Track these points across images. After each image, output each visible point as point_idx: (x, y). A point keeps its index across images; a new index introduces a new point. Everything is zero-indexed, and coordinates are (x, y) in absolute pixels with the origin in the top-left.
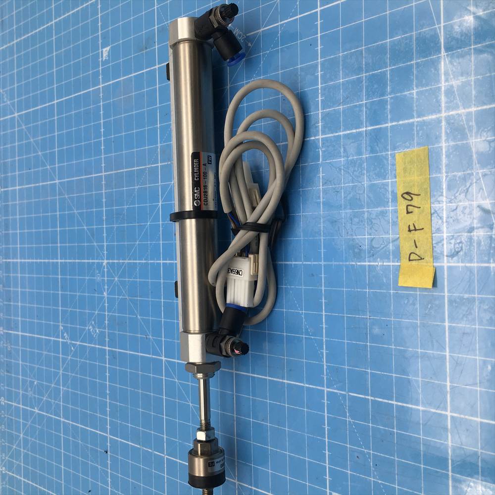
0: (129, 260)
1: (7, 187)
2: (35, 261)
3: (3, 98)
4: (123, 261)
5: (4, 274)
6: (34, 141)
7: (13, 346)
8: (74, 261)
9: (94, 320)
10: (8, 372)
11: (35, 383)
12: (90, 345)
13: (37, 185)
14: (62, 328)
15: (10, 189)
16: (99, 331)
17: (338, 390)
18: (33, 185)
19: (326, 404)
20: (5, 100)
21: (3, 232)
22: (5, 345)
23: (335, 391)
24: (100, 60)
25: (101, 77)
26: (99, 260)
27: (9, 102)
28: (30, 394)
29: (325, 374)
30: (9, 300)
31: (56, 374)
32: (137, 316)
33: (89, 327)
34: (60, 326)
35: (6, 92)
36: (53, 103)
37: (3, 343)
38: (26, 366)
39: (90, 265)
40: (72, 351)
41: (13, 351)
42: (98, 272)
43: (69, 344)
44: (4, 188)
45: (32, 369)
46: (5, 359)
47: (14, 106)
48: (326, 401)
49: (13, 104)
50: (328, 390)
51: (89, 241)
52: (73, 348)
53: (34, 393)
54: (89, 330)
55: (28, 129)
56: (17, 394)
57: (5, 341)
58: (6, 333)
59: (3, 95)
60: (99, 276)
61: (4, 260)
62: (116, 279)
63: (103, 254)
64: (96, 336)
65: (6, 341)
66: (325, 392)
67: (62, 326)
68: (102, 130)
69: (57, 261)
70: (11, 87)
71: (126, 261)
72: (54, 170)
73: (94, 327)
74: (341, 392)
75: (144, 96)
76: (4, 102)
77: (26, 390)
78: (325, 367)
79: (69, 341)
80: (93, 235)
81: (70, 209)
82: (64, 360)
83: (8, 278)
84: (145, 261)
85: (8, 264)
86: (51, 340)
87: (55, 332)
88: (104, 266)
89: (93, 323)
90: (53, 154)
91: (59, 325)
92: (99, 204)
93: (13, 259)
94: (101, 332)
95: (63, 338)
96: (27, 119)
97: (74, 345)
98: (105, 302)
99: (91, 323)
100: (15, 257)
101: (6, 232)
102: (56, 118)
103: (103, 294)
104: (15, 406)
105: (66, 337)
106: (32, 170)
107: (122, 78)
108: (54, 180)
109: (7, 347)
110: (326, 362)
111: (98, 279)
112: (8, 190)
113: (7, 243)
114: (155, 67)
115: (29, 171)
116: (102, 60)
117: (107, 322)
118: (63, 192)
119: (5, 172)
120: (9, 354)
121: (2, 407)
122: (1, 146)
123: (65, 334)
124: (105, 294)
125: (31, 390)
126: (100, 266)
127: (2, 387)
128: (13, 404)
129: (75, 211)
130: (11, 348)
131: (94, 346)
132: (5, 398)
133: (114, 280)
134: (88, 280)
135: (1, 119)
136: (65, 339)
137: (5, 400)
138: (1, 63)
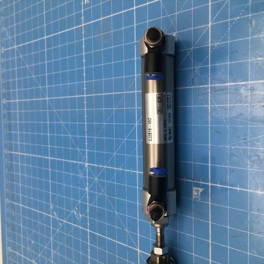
0: (107, 166)
1: (10, 100)
2: (31, 155)
3: (6, 35)
4: (102, 166)
5: (9, 162)
6: (29, 67)
8: (61, 160)
9: (78, 207)
10: (13, 230)
11: (33, 242)
12: (74, 225)
13: (32, 100)
14: (52, 208)
15: (12, 101)
16: (82, 216)
18: (29, 100)
20: (7, 36)
21: (8, 132)
22: (10, 211)
24: (82, 3)
25: (83, 18)
26: (82, 162)
27: (10, 38)
28: (29, 249)
30: (13, 181)
31: (48, 240)
32: (114, 212)
33: (73, 211)
34: (51, 206)
35: (8, 29)
36: (43, 38)
37: (9, 210)
38: (26, 229)
39: (74, 165)
40: (60, 226)
41: (16, 216)
42: (80, 171)
43: (58, 220)
44: (8, 100)
45: (30, 232)
46: (11, 221)
47: (14, 41)
49: (13, 39)
51: (73, 146)
52: (60, 224)
53: (32, 250)
54: (74, 213)
55: (25, 58)
57: (10, 208)
58: (11, 203)
59: (6, 32)
60: (81, 174)
61: (9, 152)
62: (96, 179)
63: (85, 158)
64: (79, 219)
67: (52, 206)
68: (84, 61)
69: (47, 157)
70: (11, 26)
71: (105, 167)
72: (45, 89)
73: (77, 212)
75: (122, 34)
76: (6, 37)
77: (26, 246)
79: (58, 219)
80: (76, 143)
81: (58, 120)
82: (54, 232)
83: (12, 164)
84: (122, 169)
85: (11, 155)
86: (44, 215)
87: (47, 209)
88: (86, 168)
89: (77, 209)
90: (43, 78)
91: (49, 206)
92: (82, 119)
93: (15, 151)
94: (83, 217)
95: (53, 215)
96: (23, 50)
97: (62, 222)
98: (86, 195)
99: (75, 209)
100: (16, 150)
101: (10, 132)
102: (46, 50)
103: (85, 189)
105: (55, 215)
106: (28, 89)
107: (102, 19)
108: (45, 97)
109: (12, 213)
111: (81, 176)
112: (10, 102)
113: (11, 140)
114: (133, 8)
115: (26, 89)
116: (84, 4)
117: (88, 210)
118: (53, 107)
119: (8, 89)
120: (13, 218)
121: (10, 254)
122: (5, 70)
123: (55, 213)
124: (86, 188)
125: (30, 247)
126: (82, 167)
127: (9, 240)
128: (17, 253)
129: (62, 123)
130: (15, 214)
131: (78, 226)
132: (11, 247)
133: (94, 180)
134: (73, 176)
135: (5, 50)
136: (54, 216)
137: (11, 249)
138: (4, 8)
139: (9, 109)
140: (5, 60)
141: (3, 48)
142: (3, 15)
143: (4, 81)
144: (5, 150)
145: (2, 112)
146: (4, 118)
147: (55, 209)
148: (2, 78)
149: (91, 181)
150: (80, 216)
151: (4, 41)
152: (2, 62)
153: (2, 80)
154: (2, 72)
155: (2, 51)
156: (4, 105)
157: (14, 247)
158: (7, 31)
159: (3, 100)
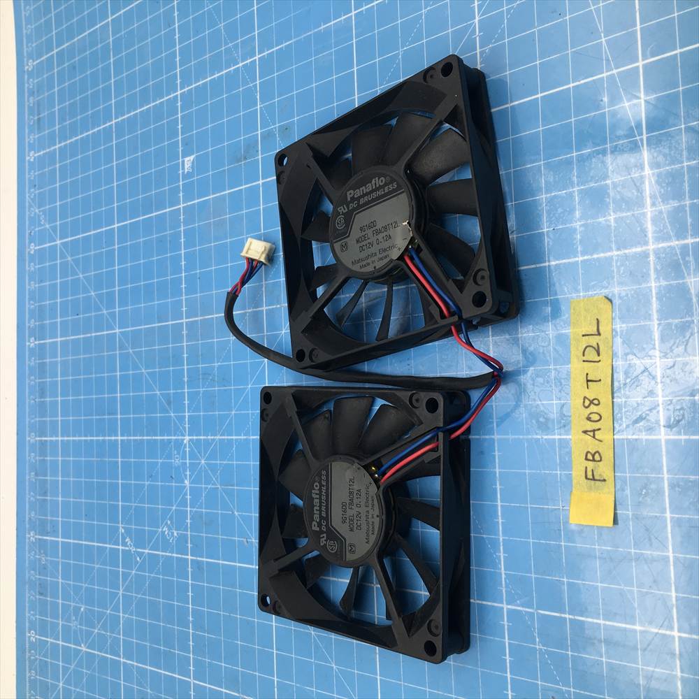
0: (221, 436)
1: (44, 339)
2: (83, 438)
3: (40, 221)
4: (212, 437)
5: (38, 458)
6: (84, 277)
7: (49, 558)
8: (141, 438)
9: (171, 519)
10: (41, 594)
11: (82, 609)
12: (164, 554)
13: (89, 335)
14: (123, 531)
15: (48, 341)
16: (177, 534)
17: (523, 607)
18: (82, 336)
19: (506, 627)
20: (42, 223)
21: (37, 400)
22: (37, 557)
23: (519, 608)
24: (181, 172)
25: (181, 194)
26: (178, 436)
27: (47, 226)
28: (74, 624)
29: (504, 586)
30: (45, 494)
31: (114, 596)
32: (233, 512)
33: (163, 528)
34: (121, 528)
35: (44, 211)
36: (112, 227)
37: (35, 554)
38: (69, 585)
39: (165, 444)
40: (137, 562)
41: (49, 565)
42: (176, 452)
43: (132, 553)
44: (39, 340)
45: (77, 589)
46: (37, 577)
48: (506, 623)
49: (54, 229)
50: (509, 607)
51: (164, 410)
52: (138, 559)
53: (81, 624)
54: (163, 532)
55: (76, 261)
56: (55, 626)
57: (37, 551)
58: (40, 540)
59: (39, 216)
60: (177, 458)
61: (38, 439)
62: (203, 462)
63: (185, 428)
64: (173, 540)
65: (40, 552)
66: (505, 610)
67: (123, 528)
68: (183, 263)
69: (116, 438)
70: (52, 206)
71: (217, 438)
72: (112, 315)
73: (170, 529)
74: (527, 610)
75: (243, 219)
76: (40, 225)
77: (69, 620)
78: (503, 576)
79: (133, 549)
80: (169, 403)
81: (136, 367)
82: (126, 576)
83: (43, 462)
84: (245, 437)
85: (43, 443)
86: (106, 548)
87: (113, 536)
88: (186, 445)
89: (169, 522)
90: (111, 295)
91: (118, 528)
92: (178, 361)
93: (51, 436)
94: (181, 536)
95: (124, 544)
96: (74, 247)
97: (141, 555)
98: (186, 494)
99: (166, 523)
100: (54, 433)
101: (42, 400)
103: (183, 482)
104: (52, 643)
105: (128, 544)
106: (82, 316)
107: (211, 197)
108: (113, 329)
109: (40, 560)
110: (505, 570)
111: (177, 462)
112: (45, 343)
113: (43, 414)
114: (258, 183)
115: (77, 317)
117: (189, 521)
118: (127, 345)
119: (41, 318)
120: (43, 570)
121: (32, 645)
122: (36, 284)
123: (127, 540)
124: (186, 482)
125: (76, 619)
126: (179, 444)
127: (32, 617)
128: (49, 640)
129: (143, 371)
130: (46, 560)
131: (170, 554)
132: (35, 631)
133: (200, 463)
134: (162, 463)
135: (37, 248)
136: (128, 546)
137: (36, 634)
138: (36, 173)
139: (42, 356)
140: (37, 267)
141: (32, 244)
142: (35, 186)
143: (33, 305)
144: (29, 436)
145: (27, 362)
146: (30, 375)
147: (128, 531)
148: (30, 300)
149: (193, 467)
150: (175, 534)
151: (35, 233)
152: (29, 270)
153: (29, 303)
154: (29, 289)
155: (31, 250)
156: (31, 350)
157: (43, 630)
158: (41, 213)
159: (29, 341)
